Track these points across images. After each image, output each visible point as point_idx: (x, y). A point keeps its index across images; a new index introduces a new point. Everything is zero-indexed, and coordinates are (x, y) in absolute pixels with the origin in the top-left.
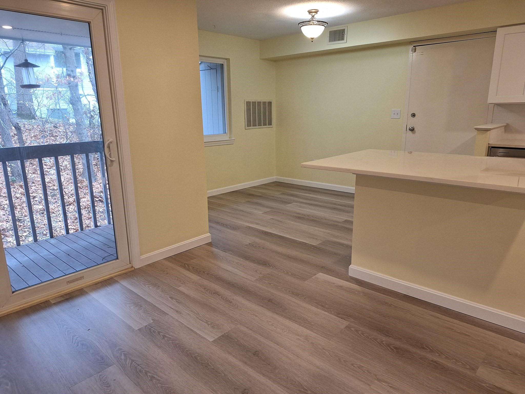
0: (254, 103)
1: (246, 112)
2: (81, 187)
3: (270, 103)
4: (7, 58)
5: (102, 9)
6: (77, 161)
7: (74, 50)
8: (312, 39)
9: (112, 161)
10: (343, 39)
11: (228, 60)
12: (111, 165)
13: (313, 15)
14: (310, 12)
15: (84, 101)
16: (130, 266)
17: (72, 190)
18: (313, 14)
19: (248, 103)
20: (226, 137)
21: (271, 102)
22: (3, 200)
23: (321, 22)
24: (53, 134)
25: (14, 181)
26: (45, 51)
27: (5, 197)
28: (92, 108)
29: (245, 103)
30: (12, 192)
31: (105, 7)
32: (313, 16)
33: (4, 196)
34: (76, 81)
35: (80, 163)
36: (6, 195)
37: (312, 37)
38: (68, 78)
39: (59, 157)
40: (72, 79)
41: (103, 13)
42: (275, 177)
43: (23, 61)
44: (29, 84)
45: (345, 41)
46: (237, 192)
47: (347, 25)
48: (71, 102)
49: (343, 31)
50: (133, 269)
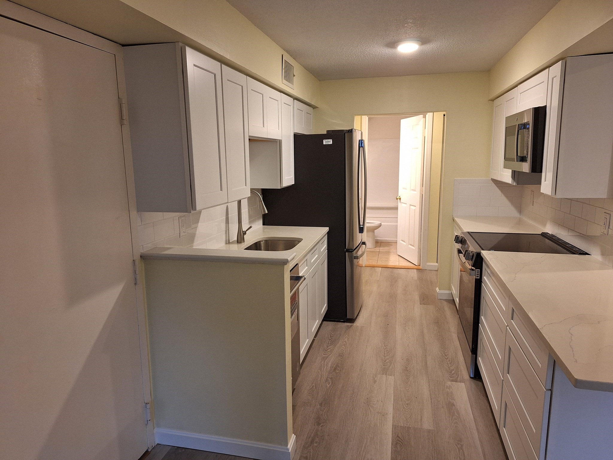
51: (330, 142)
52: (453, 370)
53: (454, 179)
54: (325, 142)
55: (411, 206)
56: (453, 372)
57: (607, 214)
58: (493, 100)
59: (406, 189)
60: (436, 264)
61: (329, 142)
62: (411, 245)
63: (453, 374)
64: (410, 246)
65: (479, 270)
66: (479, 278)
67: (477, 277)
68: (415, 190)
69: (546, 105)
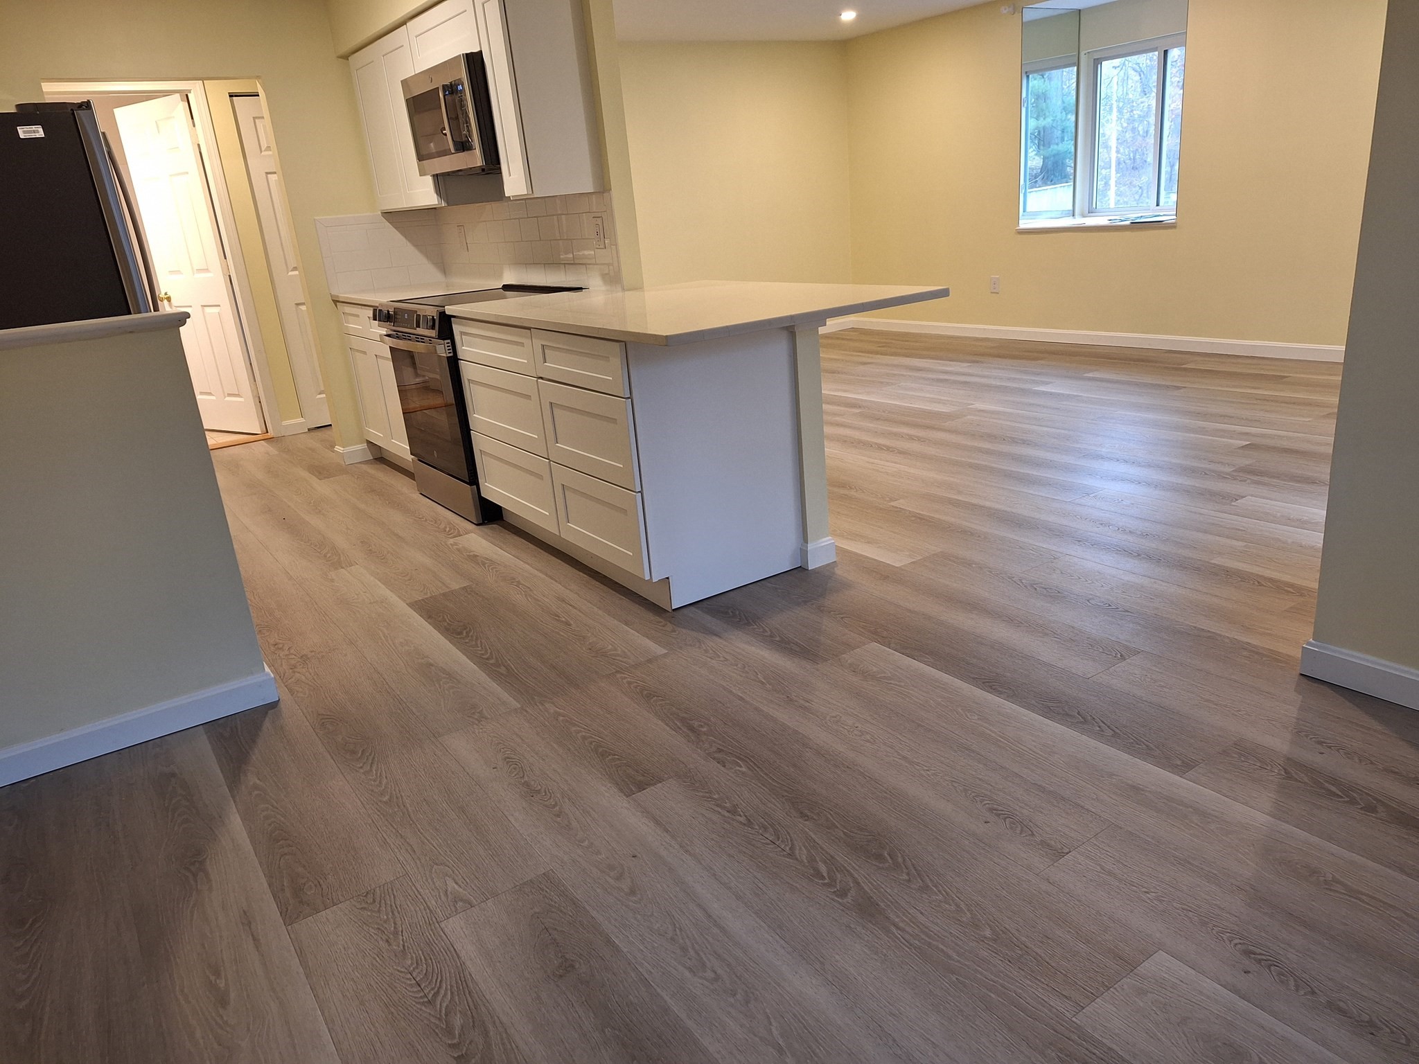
51: (38, 132)
52: (446, 527)
53: (314, 220)
54: (23, 132)
55: (205, 308)
56: (448, 529)
57: (598, 219)
58: (346, 57)
59: (178, 272)
60: (302, 420)
61: (34, 132)
62: (230, 395)
63: (449, 531)
64: (228, 399)
65: (449, 341)
66: (451, 355)
67: (449, 353)
68: (207, 270)
69: (479, 50)
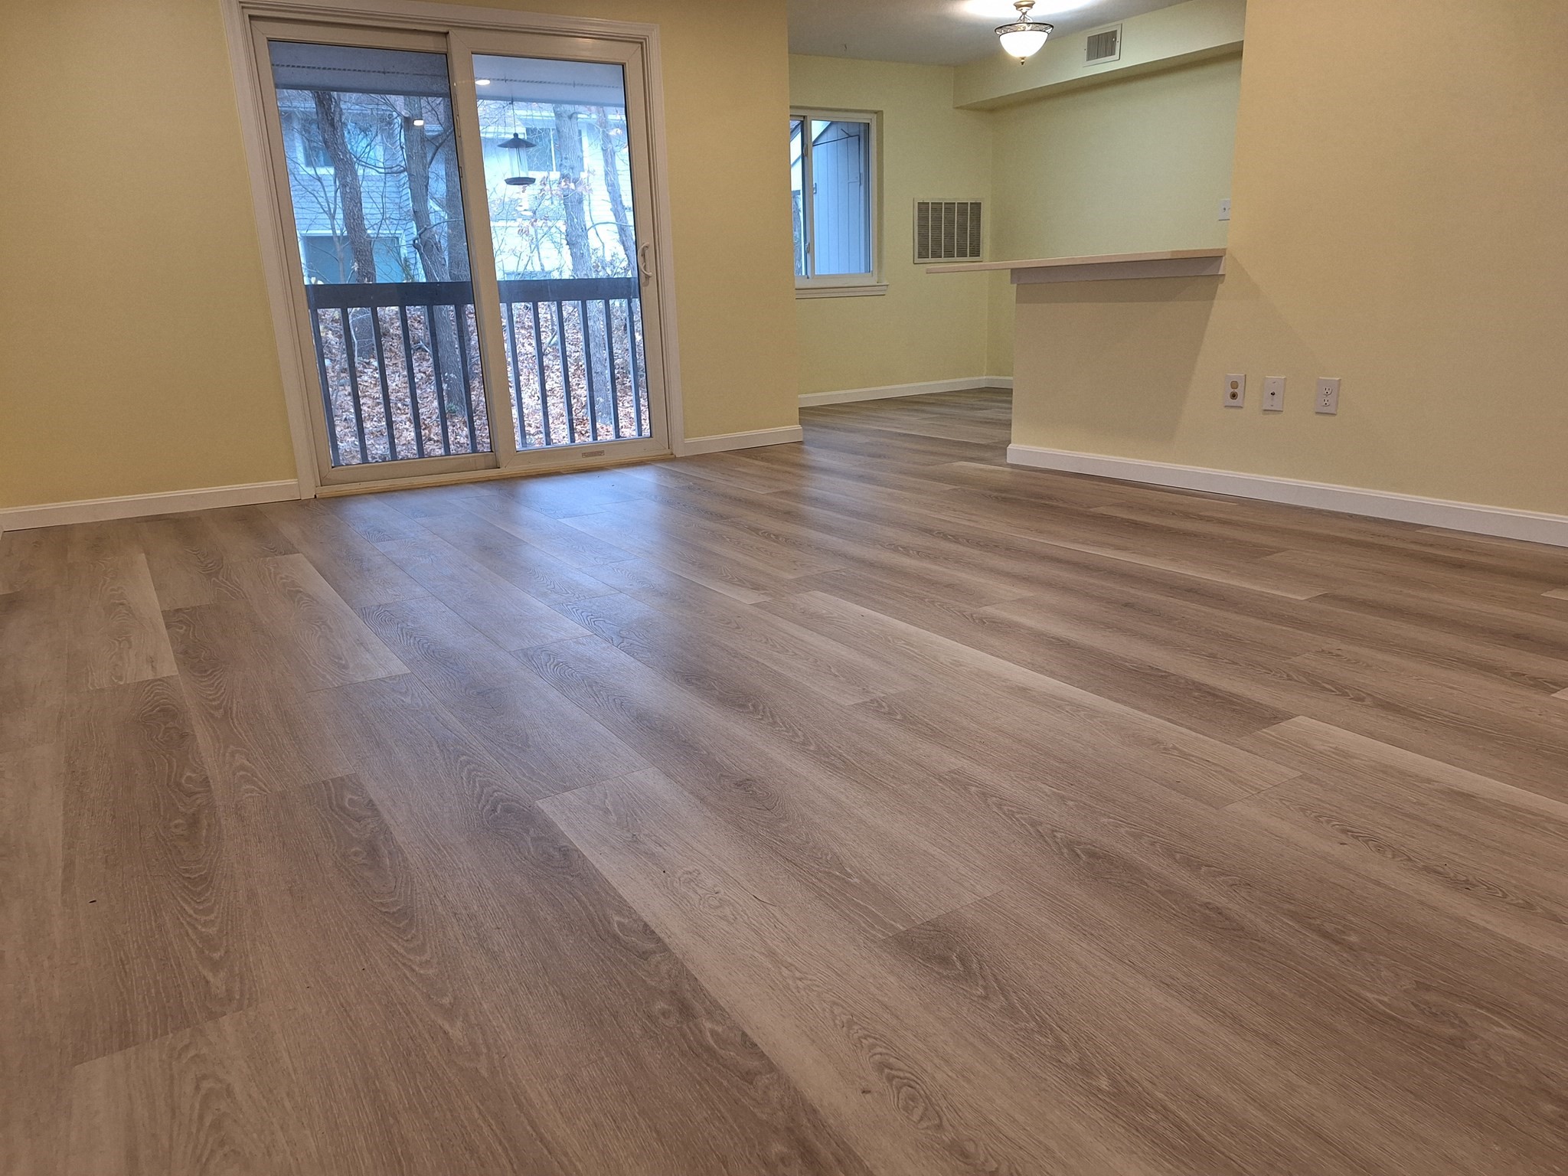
0: (937, 206)
1: (916, 228)
2: (583, 432)
3: (977, 206)
4: (437, 148)
5: (641, 43)
6: (574, 380)
7: (577, 119)
8: (1023, 59)
9: (647, 277)
10: (1112, 53)
11: (879, 113)
12: (646, 285)
13: (1024, 11)
14: (1018, 6)
15: (593, 241)
16: (669, 451)
17: (564, 437)
18: (1024, 9)
19: (923, 207)
20: (872, 281)
21: (980, 203)
22: (434, 447)
23: (1040, 25)
24: (523, 323)
25: (453, 413)
26: (507, 131)
27: (438, 441)
28: (608, 258)
29: (916, 205)
30: (449, 434)
31: (645, 39)
32: (1024, 14)
33: (436, 439)
34: (580, 189)
35: (580, 386)
36: (440, 438)
37: (1023, 56)
38: (563, 184)
39: (564, 303)
40: (572, 186)
41: (642, 48)
42: (985, 377)
43: (512, 137)
44: (518, 176)
45: (1116, 56)
46: (896, 400)
47: (1119, 22)
48: (568, 239)
49: (1114, 33)
50: (673, 456)
